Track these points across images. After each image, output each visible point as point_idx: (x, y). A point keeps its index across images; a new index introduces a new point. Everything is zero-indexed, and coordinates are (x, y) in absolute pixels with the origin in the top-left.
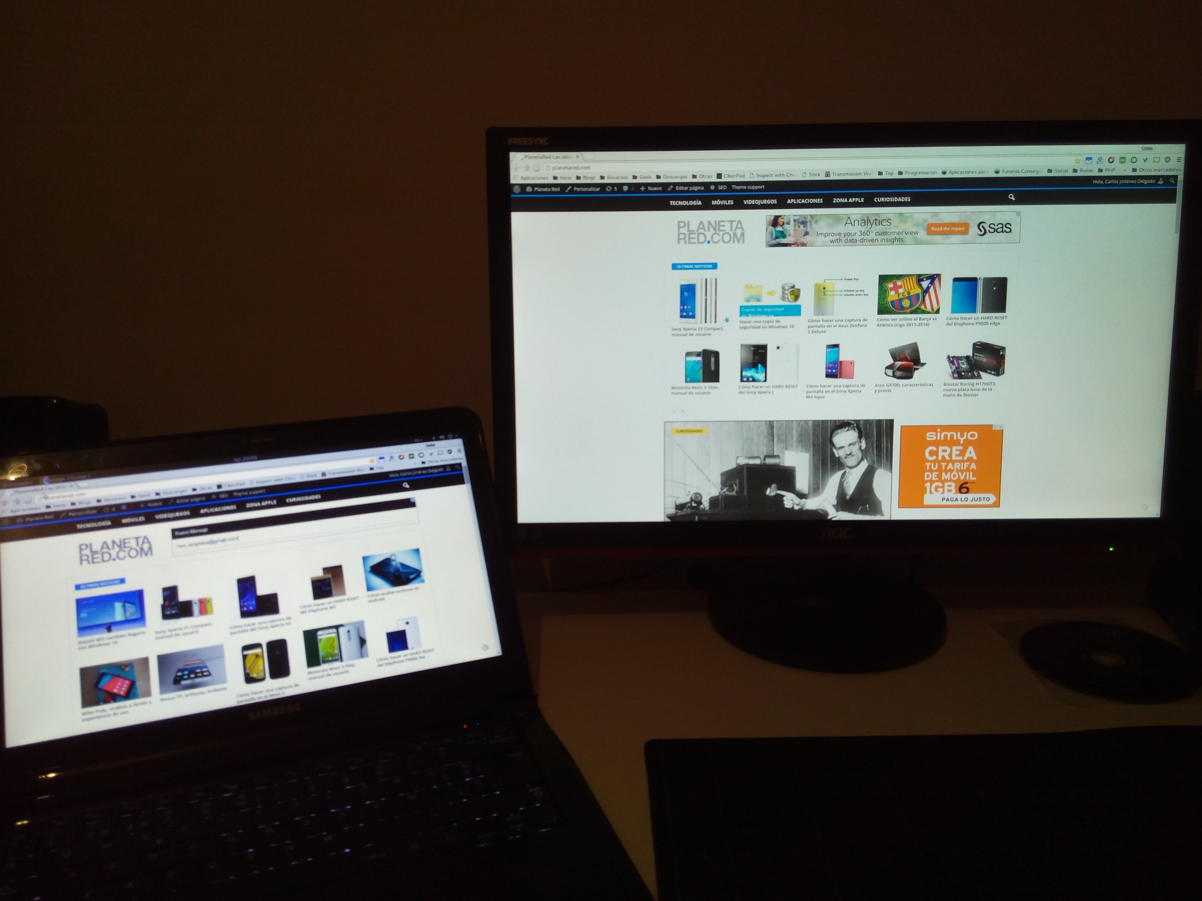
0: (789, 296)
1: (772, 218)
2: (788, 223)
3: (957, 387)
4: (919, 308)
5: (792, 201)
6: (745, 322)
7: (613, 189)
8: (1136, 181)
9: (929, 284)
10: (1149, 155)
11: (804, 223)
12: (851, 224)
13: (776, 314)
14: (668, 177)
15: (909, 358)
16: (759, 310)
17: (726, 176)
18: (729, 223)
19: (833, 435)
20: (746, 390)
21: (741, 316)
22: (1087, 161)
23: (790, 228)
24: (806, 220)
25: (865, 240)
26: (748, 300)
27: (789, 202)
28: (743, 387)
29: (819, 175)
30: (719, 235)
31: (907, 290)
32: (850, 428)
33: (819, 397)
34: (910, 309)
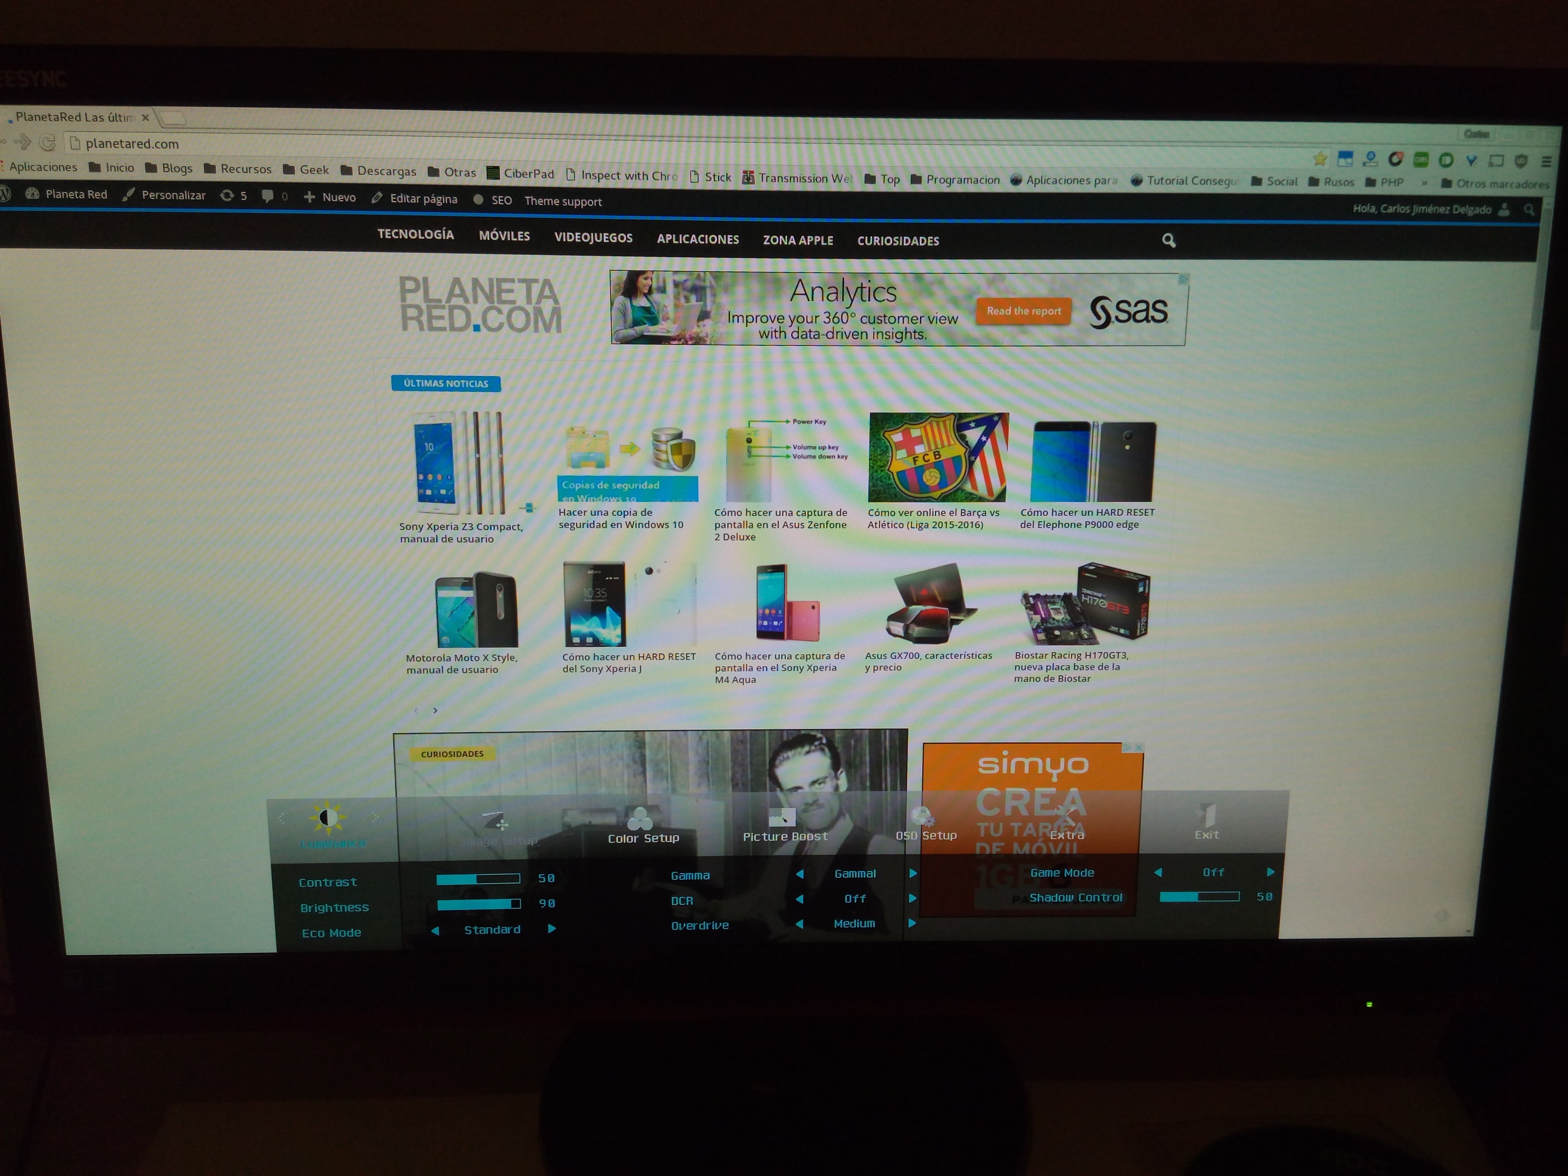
0: (670, 456)
1: (624, 276)
2: (662, 290)
3: (1044, 662)
4: (959, 489)
5: (668, 239)
6: (571, 513)
7: (238, 196)
8: (1449, 208)
9: (981, 437)
10: (1480, 149)
11: (698, 290)
12: (805, 296)
13: (641, 496)
14: (369, 172)
15: (939, 599)
16: (602, 485)
17: (509, 173)
18: (524, 285)
19: (777, 762)
20: (579, 663)
21: (560, 500)
22: (1342, 161)
23: (666, 302)
24: (702, 284)
25: (837, 333)
26: (575, 465)
27: (661, 239)
28: (572, 658)
29: (728, 178)
30: (500, 312)
31: (933, 447)
32: (813, 748)
33: (743, 681)
34: (941, 488)
